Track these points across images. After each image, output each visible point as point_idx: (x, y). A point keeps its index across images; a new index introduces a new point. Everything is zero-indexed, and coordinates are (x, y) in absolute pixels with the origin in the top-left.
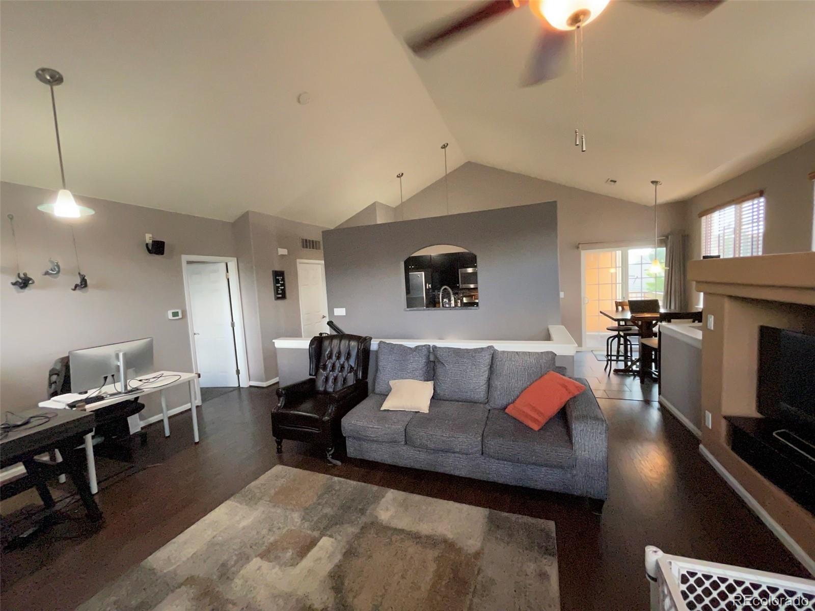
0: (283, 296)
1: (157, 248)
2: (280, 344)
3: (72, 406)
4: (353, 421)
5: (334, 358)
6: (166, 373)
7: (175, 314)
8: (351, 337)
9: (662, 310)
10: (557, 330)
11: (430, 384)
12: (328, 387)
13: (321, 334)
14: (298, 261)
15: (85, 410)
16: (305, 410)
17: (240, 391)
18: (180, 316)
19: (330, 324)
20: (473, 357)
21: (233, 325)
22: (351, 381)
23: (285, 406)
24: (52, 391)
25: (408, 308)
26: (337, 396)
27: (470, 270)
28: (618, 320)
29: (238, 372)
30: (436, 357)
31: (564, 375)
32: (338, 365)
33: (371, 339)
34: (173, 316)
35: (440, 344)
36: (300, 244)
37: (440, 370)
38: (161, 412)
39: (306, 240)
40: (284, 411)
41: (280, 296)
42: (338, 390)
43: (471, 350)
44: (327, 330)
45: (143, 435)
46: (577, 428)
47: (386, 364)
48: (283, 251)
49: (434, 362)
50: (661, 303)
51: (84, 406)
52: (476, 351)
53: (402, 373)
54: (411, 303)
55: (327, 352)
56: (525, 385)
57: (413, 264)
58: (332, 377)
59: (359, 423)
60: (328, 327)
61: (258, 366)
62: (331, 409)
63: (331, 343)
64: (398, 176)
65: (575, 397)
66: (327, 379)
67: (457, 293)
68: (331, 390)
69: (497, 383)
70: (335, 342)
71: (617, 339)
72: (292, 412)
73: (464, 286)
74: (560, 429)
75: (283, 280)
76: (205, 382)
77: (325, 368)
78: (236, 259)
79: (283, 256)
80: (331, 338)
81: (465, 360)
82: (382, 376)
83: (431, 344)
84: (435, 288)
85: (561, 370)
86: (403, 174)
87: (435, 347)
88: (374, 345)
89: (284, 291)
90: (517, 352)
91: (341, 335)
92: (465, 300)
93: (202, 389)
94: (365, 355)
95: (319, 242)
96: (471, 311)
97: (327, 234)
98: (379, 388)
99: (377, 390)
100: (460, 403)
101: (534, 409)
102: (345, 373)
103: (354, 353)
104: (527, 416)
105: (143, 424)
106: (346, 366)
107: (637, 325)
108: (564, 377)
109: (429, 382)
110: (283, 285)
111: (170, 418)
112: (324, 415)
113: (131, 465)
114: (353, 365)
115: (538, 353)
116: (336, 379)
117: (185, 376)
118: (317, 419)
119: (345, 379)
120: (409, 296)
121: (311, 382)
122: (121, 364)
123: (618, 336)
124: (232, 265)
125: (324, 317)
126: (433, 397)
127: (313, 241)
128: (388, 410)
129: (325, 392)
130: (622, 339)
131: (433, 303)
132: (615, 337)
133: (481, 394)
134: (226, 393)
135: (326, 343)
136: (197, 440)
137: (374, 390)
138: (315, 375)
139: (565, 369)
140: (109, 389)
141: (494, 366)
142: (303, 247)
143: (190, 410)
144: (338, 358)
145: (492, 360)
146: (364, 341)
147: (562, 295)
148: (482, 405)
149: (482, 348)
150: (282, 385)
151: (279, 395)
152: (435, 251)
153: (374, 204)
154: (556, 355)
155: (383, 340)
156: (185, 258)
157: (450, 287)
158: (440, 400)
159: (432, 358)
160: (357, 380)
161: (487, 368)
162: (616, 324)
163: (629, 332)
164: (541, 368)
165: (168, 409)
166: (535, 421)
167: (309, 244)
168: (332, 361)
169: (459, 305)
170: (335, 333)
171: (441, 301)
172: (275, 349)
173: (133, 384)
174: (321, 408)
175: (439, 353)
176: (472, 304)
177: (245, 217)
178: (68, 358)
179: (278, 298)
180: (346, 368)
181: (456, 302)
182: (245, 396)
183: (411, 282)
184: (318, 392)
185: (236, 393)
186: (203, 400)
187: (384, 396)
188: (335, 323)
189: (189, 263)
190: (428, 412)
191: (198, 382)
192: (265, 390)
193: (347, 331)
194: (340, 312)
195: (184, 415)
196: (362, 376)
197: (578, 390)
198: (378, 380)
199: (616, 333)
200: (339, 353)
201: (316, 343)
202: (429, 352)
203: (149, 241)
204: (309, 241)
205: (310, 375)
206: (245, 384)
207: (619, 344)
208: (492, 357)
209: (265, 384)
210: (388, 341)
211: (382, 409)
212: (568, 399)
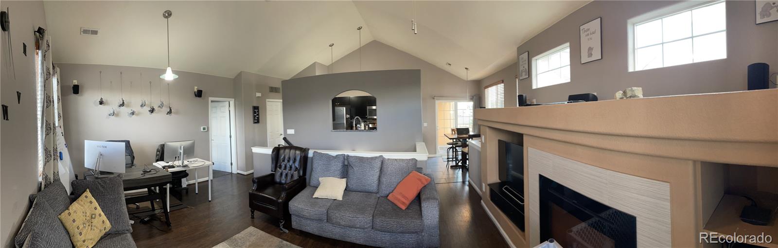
0: (258, 122)
1: (199, 94)
2: (256, 150)
3: (164, 167)
4: (297, 204)
5: (286, 161)
6: (199, 160)
7: (204, 129)
8: (297, 148)
9: (471, 133)
10: (420, 146)
11: (344, 180)
12: (282, 179)
13: (279, 145)
14: (267, 100)
15: (168, 171)
16: (267, 194)
17: (232, 175)
18: (206, 130)
19: (285, 139)
20: (370, 163)
21: (230, 137)
22: (296, 177)
23: (257, 190)
24: (157, 158)
25: (334, 129)
26: (287, 187)
27: (374, 107)
28: (453, 139)
29: (232, 164)
30: (348, 163)
31: (421, 173)
32: (288, 166)
33: (309, 149)
34: (203, 130)
35: (352, 154)
36: (268, 90)
37: (350, 171)
38: (195, 179)
39: (272, 87)
40: (256, 193)
41: (256, 121)
42: (288, 182)
43: (369, 158)
44: (283, 143)
45: (187, 189)
46: (424, 205)
47: (317, 166)
48: (259, 95)
49: (347, 165)
50: (471, 130)
51: (167, 169)
52: (372, 158)
53: (327, 173)
54: (336, 127)
55: (282, 157)
56: (399, 181)
57: (337, 102)
58: (285, 174)
59: (300, 206)
60: (283, 141)
61: (242, 162)
62: (283, 195)
63: (284, 152)
64: (330, 46)
65: (425, 186)
66: (281, 174)
67: (366, 121)
68: (283, 182)
69: (384, 180)
70: (287, 151)
71: (451, 149)
72: (260, 194)
73: (371, 117)
74: (416, 207)
75: (258, 112)
76: (215, 167)
77: (280, 167)
78: (234, 99)
79: (258, 97)
80: (285, 148)
81: (365, 165)
82: (314, 175)
83: (346, 154)
84: (352, 118)
85: (419, 170)
86: (333, 44)
87: (348, 156)
88: (311, 154)
89: (258, 118)
90: (396, 160)
91: (291, 147)
92: (371, 126)
93: (213, 170)
94: (305, 160)
95: (279, 88)
96: (373, 133)
97: (284, 82)
98: (313, 182)
99: (312, 184)
100: (362, 193)
101: (404, 197)
102: (292, 171)
103: (298, 159)
104: (399, 200)
105: (187, 183)
106: (293, 167)
107: (460, 141)
108: (421, 175)
109: (344, 179)
110: (258, 115)
111: (198, 183)
112: (278, 198)
113: (181, 203)
114: (297, 167)
115: (407, 160)
116: (287, 175)
117: (207, 163)
118: (274, 200)
119: (292, 176)
120: (335, 122)
121: (272, 176)
122: (182, 151)
123: (452, 148)
124: (232, 103)
125: (281, 135)
126: (346, 189)
127: (276, 88)
128: (317, 198)
129: (280, 183)
130: (454, 149)
131: (350, 127)
132: (450, 148)
133: (374, 187)
134: (225, 175)
135: (282, 151)
136: (210, 200)
137: (309, 183)
138: (275, 171)
139: (422, 168)
140: (177, 163)
141: (383, 168)
142: (270, 91)
143: (208, 181)
144: (289, 161)
145: (382, 164)
146: (304, 151)
147: (425, 125)
148: (375, 195)
149: (376, 157)
150: (256, 176)
151: (254, 182)
152: (352, 94)
153: (315, 63)
154: (417, 160)
155: (316, 150)
156: (211, 99)
157: (361, 118)
158: (350, 191)
159: (346, 163)
160: (300, 177)
161: (378, 170)
162: (451, 141)
163: (457, 145)
164: (409, 169)
165: (198, 178)
166: (403, 203)
167: (273, 90)
168: (285, 163)
169: (367, 129)
170: (287, 145)
171: (354, 125)
172: (252, 153)
173: (186, 163)
174: (277, 194)
175: (351, 160)
176: (374, 128)
177: (239, 75)
178: (164, 145)
179: (255, 123)
180: (293, 168)
181: (365, 127)
182: (234, 179)
183: (336, 114)
184: (276, 183)
185: (230, 176)
186: (214, 177)
187: (316, 187)
188: (288, 139)
189: (212, 101)
190: (341, 199)
191: (212, 167)
192: (245, 177)
193: (295, 144)
194: (291, 132)
195: (205, 183)
196: (303, 174)
197: (427, 182)
198: (312, 177)
199: (451, 146)
200: (289, 158)
201: (276, 151)
202: (344, 159)
203: (196, 90)
204: (274, 88)
205: (272, 171)
206: (235, 171)
207: (453, 152)
208: (382, 163)
209: (245, 173)
210: (319, 151)
211: (314, 197)
212: (421, 187)
